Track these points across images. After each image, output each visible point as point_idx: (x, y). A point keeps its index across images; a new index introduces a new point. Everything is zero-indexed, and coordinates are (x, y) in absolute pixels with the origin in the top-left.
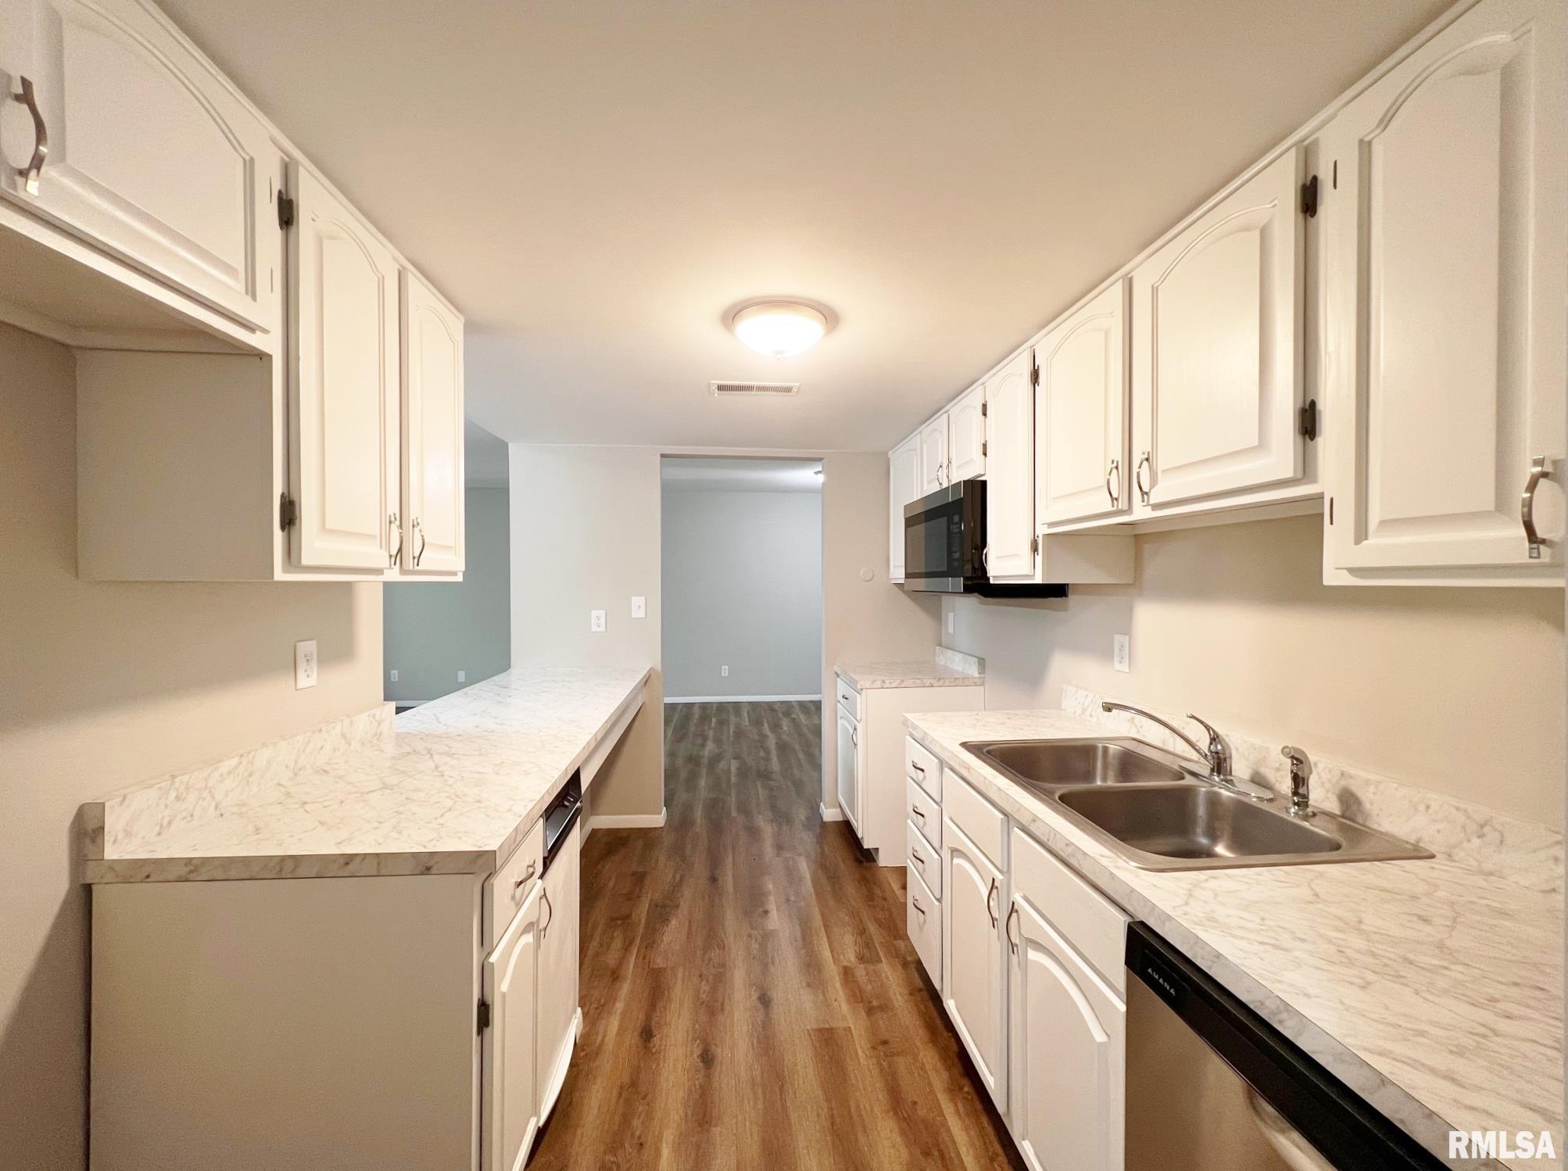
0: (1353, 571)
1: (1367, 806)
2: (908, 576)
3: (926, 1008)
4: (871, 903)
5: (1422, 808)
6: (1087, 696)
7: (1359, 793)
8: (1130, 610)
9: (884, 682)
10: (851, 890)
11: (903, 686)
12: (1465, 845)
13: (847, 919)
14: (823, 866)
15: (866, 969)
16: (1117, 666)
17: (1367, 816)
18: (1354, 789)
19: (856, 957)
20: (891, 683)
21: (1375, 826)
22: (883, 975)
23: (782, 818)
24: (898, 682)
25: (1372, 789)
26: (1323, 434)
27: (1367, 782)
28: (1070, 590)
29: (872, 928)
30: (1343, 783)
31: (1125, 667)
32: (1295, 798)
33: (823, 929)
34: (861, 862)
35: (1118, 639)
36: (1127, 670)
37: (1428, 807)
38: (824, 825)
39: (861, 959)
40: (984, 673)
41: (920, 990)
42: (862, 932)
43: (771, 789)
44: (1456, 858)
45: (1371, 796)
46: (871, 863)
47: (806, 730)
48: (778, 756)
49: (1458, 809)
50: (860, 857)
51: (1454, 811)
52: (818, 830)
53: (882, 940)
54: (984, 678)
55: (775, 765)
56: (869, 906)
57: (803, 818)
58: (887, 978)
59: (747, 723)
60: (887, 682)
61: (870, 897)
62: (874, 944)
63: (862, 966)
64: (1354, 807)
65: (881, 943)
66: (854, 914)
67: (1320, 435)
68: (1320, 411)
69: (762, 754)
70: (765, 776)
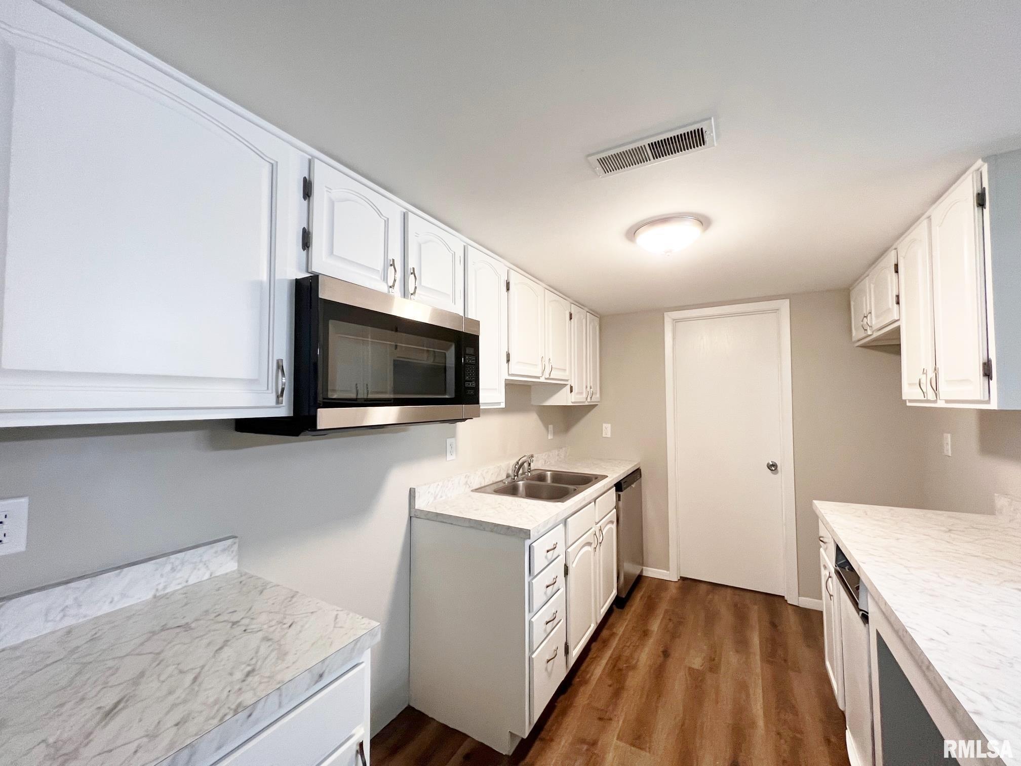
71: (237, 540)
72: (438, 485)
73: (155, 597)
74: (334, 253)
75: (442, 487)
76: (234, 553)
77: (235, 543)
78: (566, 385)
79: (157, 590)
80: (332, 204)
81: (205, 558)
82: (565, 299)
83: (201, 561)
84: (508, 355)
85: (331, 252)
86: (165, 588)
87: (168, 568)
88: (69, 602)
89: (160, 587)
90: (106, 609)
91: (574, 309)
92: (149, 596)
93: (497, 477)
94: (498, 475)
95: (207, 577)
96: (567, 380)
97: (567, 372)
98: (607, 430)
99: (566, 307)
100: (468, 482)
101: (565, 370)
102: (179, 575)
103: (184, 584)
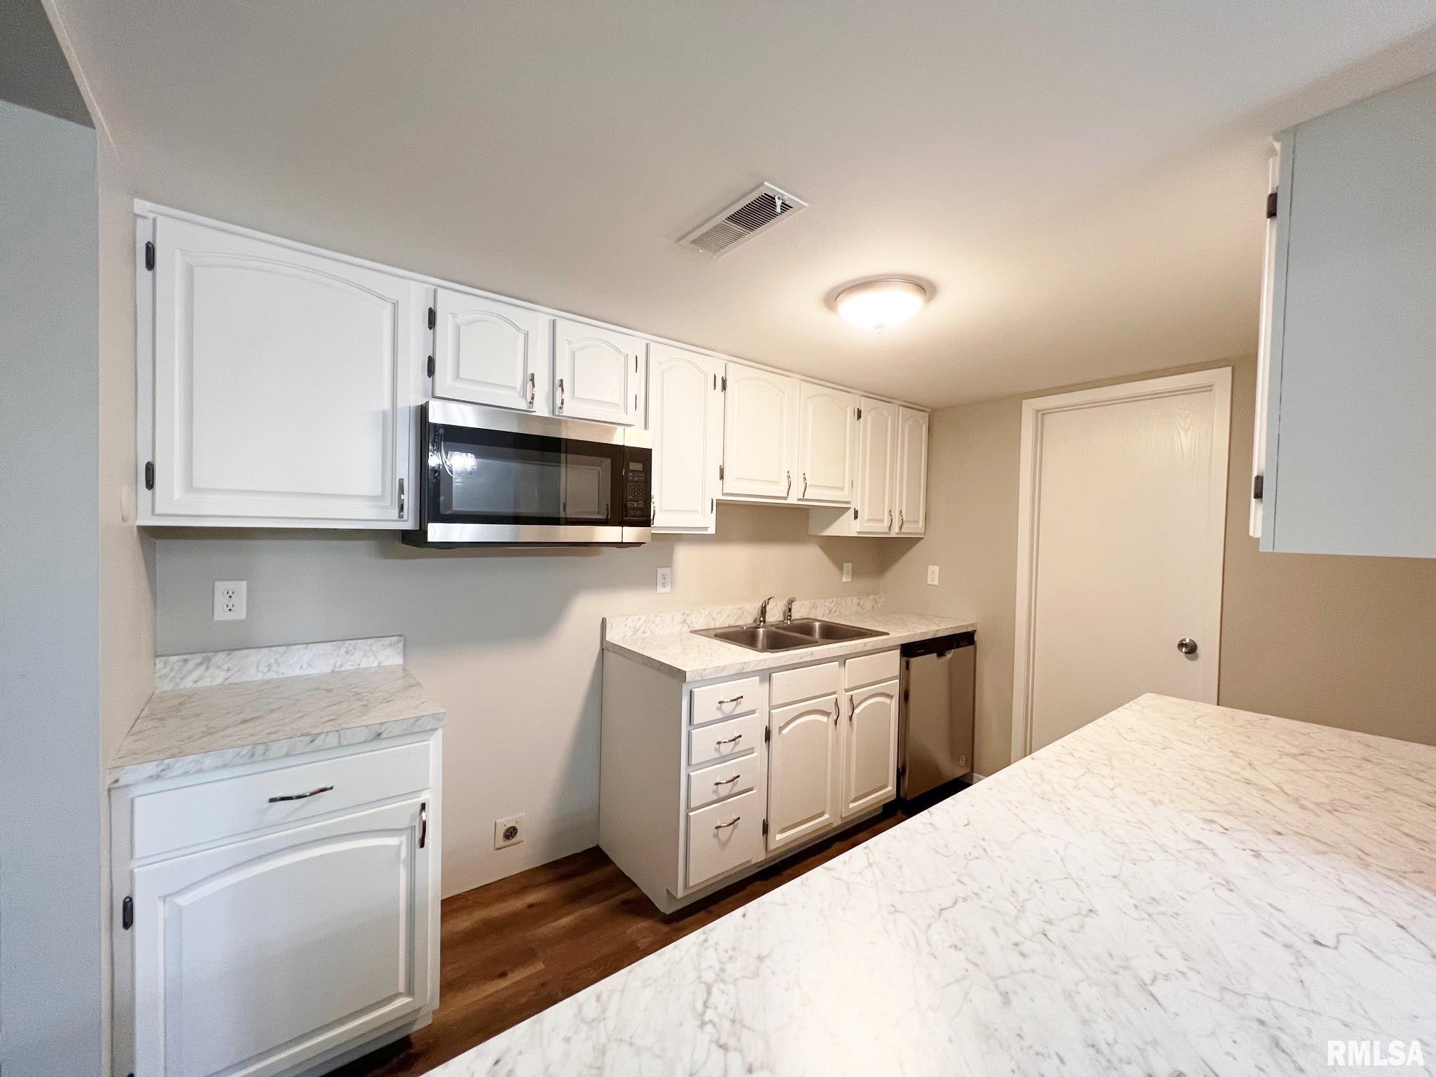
8: (672, 552)
16: (660, 590)
35: (660, 571)
36: (669, 591)
71: (402, 638)
72: (640, 618)
73: (333, 671)
74: (460, 376)
75: (645, 621)
76: (400, 649)
77: (400, 641)
78: (849, 508)
79: (335, 666)
80: (458, 328)
81: (374, 648)
82: (848, 392)
83: (370, 650)
84: (722, 471)
85: (457, 376)
86: (341, 666)
87: (343, 650)
88: (272, 661)
89: (338, 664)
90: (297, 672)
91: (864, 404)
92: (329, 670)
93: (736, 620)
94: (739, 617)
95: (375, 664)
96: (849, 503)
97: (846, 492)
98: (933, 575)
99: (851, 402)
100: (687, 621)
101: (842, 489)
102: (352, 658)
103: (356, 667)
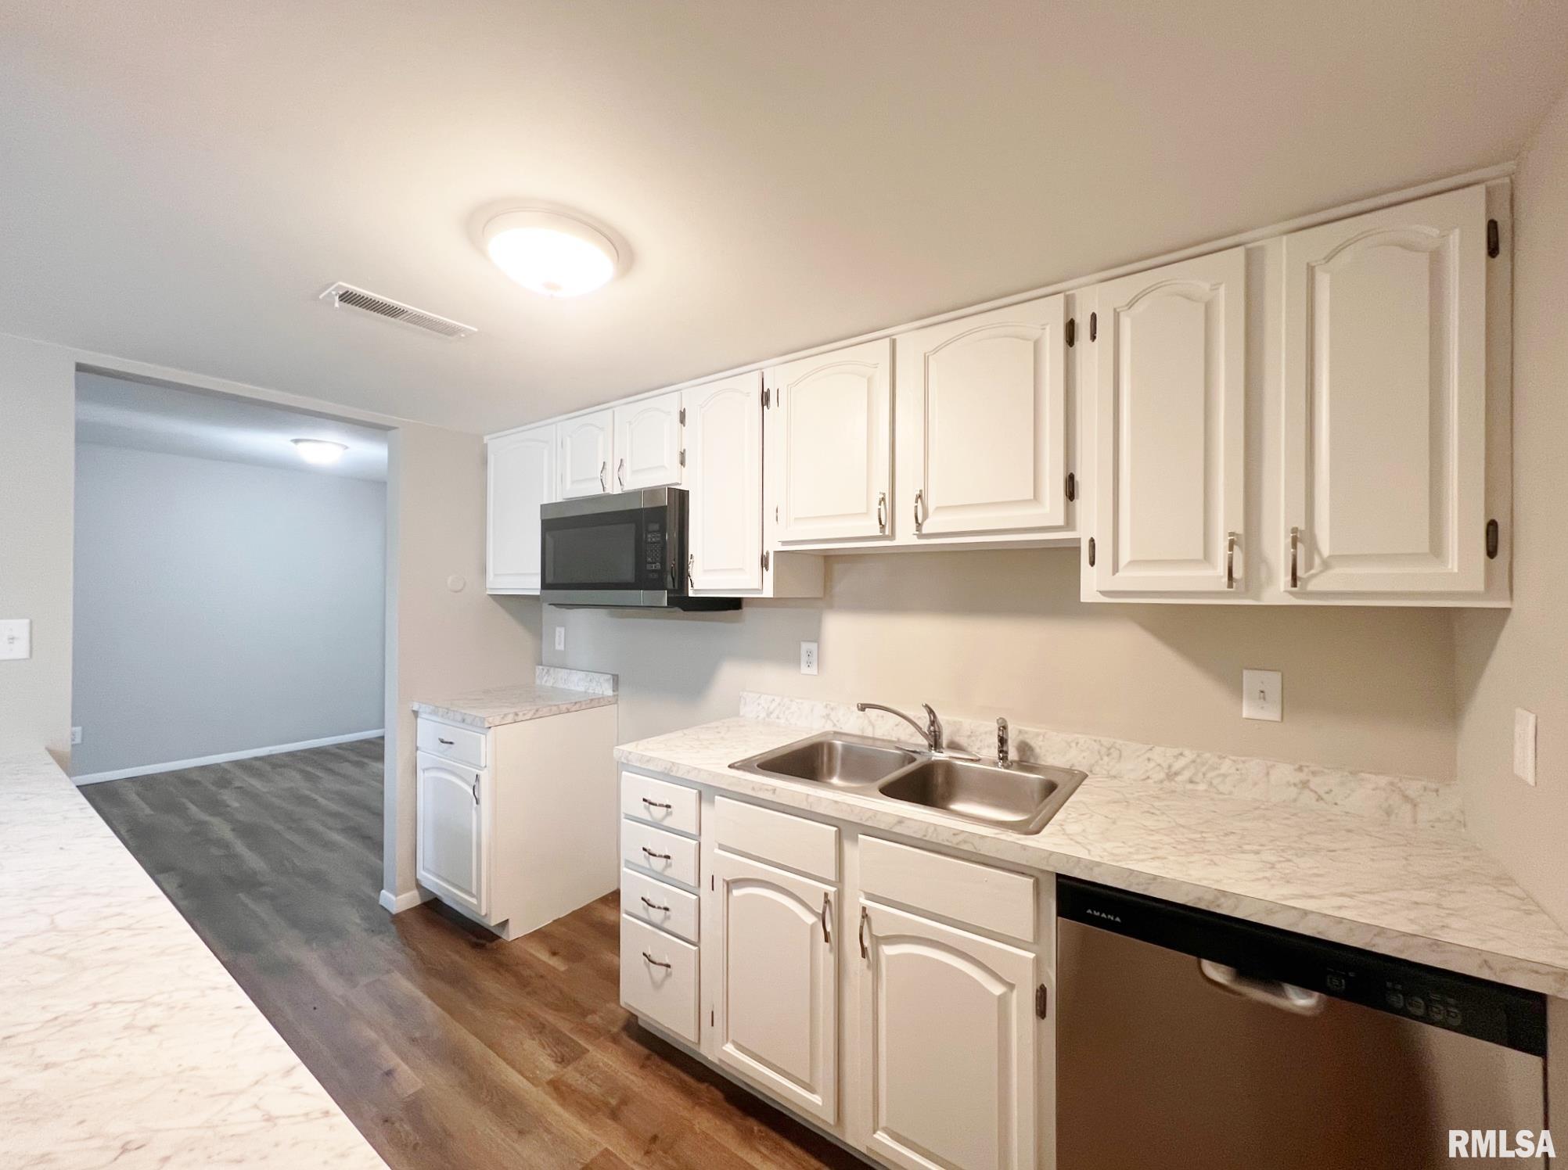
0: (1104, 593)
1: (1037, 750)
2: (545, 586)
3: (667, 1072)
4: (529, 989)
5: (1073, 745)
6: (774, 700)
7: (1032, 743)
8: (820, 621)
9: (517, 714)
10: (491, 984)
11: (537, 716)
12: (1100, 762)
13: (511, 1022)
14: (429, 971)
15: (576, 1070)
16: (804, 669)
17: (1037, 757)
18: (1028, 741)
19: (556, 1062)
20: (524, 714)
21: (1043, 763)
22: (601, 1064)
23: (318, 931)
24: (532, 713)
25: (1041, 738)
26: (1080, 498)
27: (1038, 735)
28: (744, 604)
29: (550, 1017)
30: (1021, 738)
31: (814, 670)
32: (1001, 755)
33: (491, 1052)
34: (482, 946)
35: (805, 646)
36: (815, 673)
37: (1077, 743)
38: (397, 919)
39: (562, 1061)
40: (617, 690)
41: (648, 1058)
42: (540, 1028)
43: (272, 898)
44: (1094, 772)
45: (1041, 743)
46: (496, 942)
47: (277, 802)
48: (250, 847)
49: (1095, 741)
50: (474, 939)
51: (1093, 742)
52: (393, 928)
53: (572, 1025)
54: (617, 695)
55: (253, 861)
56: (528, 993)
57: (358, 921)
58: (606, 1064)
59: (148, 811)
60: (521, 714)
61: (523, 983)
62: (565, 1035)
63: (570, 1068)
64: (1028, 753)
65: (572, 1029)
66: (516, 1013)
67: (1078, 498)
68: (1077, 482)
69: (215, 851)
70: (249, 883)
76: (611, 684)
78: (1078, 541)
84: (777, 512)
101: (1034, 501)
